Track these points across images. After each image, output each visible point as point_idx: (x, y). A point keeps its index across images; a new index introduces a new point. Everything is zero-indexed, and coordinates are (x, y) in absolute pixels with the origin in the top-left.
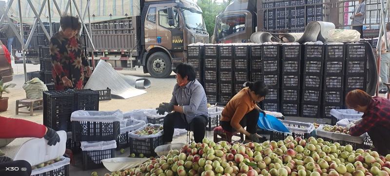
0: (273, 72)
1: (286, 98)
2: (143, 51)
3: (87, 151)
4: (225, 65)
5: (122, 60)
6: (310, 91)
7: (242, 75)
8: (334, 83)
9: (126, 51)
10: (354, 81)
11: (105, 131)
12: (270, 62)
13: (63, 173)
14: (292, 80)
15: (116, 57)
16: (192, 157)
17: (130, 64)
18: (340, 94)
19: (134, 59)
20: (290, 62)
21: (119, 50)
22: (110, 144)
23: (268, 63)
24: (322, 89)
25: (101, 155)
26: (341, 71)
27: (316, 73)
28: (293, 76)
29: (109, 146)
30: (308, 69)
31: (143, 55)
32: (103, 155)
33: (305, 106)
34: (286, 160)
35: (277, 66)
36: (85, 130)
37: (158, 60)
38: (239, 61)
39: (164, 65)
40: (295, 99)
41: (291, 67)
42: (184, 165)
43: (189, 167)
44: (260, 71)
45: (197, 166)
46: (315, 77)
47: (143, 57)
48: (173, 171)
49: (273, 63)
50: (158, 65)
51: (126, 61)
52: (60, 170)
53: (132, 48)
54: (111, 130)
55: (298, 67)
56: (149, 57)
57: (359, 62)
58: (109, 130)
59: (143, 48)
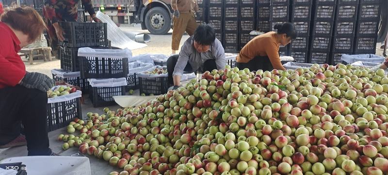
0: (282, 18)
1: (295, 45)
2: (141, 6)
3: (97, 87)
4: (231, 13)
5: (118, 17)
6: (320, 38)
7: (248, 24)
8: (345, 29)
9: (123, 6)
10: (367, 26)
11: (114, 68)
12: (279, 7)
13: (74, 106)
14: (302, 26)
15: (112, 12)
16: (215, 82)
17: (127, 20)
18: (351, 41)
19: (131, 14)
20: (301, 7)
21: (116, 5)
22: (120, 81)
23: (277, 9)
24: (333, 36)
25: (112, 92)
26: (354, 17)
27: (328, 18)
28: (303, 23)
29: (118, 83)
30: (319, 15)
31: (141, 10)
32: (114, 92)
33: (313, 54)
34: (315, 84)
35: (287, 12)
36: (94, 67)
37: (156, 15)
38: (245, 10)
39: (163, 21)
40: (303, 47)
41: (302, 12)
42: (206, 90)
43: (213, 91)
44: (268, 19)
45: (222, 90)
46: (326, 23)
47: (140, 13)
48: (195, 96)
49: (282, 9)
50: (157, 21)
51: (123, 17)
52: (71, 103)
53: (129, 3)
54: (121, 67)
55: (309, 12)
56: (146, 13)
57: (373, 6)
58: (119, 67)
59: (141, 3)
